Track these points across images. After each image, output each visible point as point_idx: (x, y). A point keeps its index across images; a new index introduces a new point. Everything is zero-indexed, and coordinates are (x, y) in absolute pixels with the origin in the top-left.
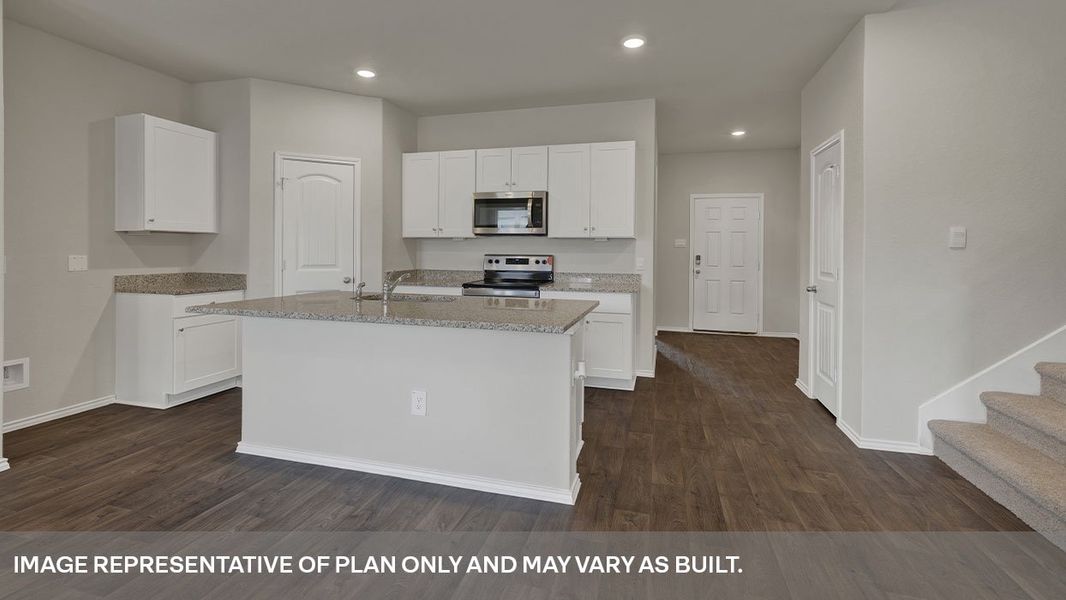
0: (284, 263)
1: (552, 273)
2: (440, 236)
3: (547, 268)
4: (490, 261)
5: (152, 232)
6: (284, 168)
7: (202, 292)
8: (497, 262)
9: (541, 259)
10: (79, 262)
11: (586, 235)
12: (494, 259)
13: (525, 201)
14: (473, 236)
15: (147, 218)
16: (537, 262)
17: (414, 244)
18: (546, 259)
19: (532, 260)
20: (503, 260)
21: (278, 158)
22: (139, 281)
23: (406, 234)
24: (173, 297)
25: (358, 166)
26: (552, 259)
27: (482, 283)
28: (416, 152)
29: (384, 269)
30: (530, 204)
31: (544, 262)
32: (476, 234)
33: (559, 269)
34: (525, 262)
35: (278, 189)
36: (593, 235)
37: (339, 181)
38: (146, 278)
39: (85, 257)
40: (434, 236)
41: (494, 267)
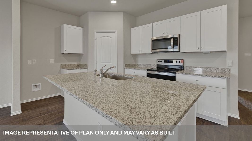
0: (97, 61)
1: (183, 66)
2: (142, 53)
3: (181, 64)
4: (159, 61)
5: (69, 54)
6: (97, 35)
7: (75, 69)
8: (161, 62)
9: (178, 61)
10: (52, 61)
11: (199, 51)
12: (160, 61)
13: (170, 39)
14: (152, 53)
15: (65, 50)
16: (177, 62)
17: (135, 56)
18: (180, 61)
19: (174, 61)
20: (163, 61)
21: (95, 32)
22: (66, 66)
23: (132, 53)
24: (67, 70)
25: (116, 33)
26: (183, 61)
27: (156, 69)
28: (136, 27)
29: (124, 63)
30: (172, 40)
31: (179, 62)
32: (153, 52)
33: (186, 65)
34: (172, 62)
35: (95, 41)
36: (202, 51)
37: (111, 38)
38: (68, 65)
39: (54, 60)
40: (140, 53)
41: (160, 63)
